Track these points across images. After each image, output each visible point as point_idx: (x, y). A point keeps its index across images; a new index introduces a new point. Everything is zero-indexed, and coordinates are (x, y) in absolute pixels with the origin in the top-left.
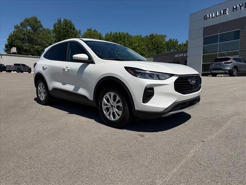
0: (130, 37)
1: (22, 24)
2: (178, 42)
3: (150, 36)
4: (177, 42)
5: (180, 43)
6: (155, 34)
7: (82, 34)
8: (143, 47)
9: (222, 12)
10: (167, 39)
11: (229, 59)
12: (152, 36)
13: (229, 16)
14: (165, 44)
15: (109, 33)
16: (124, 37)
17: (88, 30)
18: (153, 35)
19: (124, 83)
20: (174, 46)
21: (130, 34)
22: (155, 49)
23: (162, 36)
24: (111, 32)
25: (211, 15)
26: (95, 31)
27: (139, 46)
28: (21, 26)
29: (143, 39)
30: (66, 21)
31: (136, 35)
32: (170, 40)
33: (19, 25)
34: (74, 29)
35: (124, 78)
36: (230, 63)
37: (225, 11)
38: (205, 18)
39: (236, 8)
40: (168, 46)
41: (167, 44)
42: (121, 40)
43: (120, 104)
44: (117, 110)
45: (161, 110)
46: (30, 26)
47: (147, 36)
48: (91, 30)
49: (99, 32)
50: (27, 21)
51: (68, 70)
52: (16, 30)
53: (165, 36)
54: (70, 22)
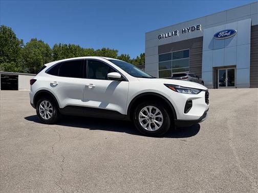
0: (82, 50)
3: (102, 50)
4: (128, 57)
5: (131, 58)
9: (174, 33)
11: (185, 75)
13: (180, 37)
16: (75, 49)
18: (105, 49)
21: (81, 47)
23: (113, 51)
24: (60, 44)
25: (164, 36)
26: (40, 41)
31: (88, 48)
32: (122, 56)
36: (187, 78)
37: (176, 32)
38: (160, 37)
39: (185, 31)
47: (99, 50)
48: (36, 40)
49: (45, 43)
51: (93, 87)
53: (117, 51)
54: (10, 30)
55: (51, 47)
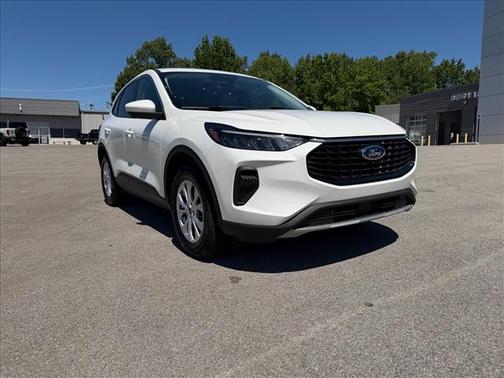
0: (351, 62)
1: (139, 54)
2: (463, 65)
3: (397, 57)
4: (461, 66)
6: (408, 52)
7: (250, 64)
8: (381, 82)
10: (437, 62)
12: (401, 57)
14: (432, 72)
15: (305, 58)
16: (337, 63)
17: (261, 55)
18: (403, 54)
19: (202, 159)
20: (455, 76)
21: (349, 56)
22: (407, 84)
23: (424, 55)
24: (308, 56)
26: (275, 56)
27: (370, 80)
28: (138, 58)
29: (379, 65)
30: (217, 41)
31: (364, 57)
32: (445, 64)
33: (135, 57)
34: (233, 55)
35: (201, 149)
40: (438, 75)
41: (438, 72)
42: (330, 69)
43: (200, 207)
44: (197, 220)
45: (275, 223)
46: (154, 57)
47: (390, 58)
48: (268, 54)
49: (283, 58)
50: (147, 47)
51: (132, 135)
52: (129, 67)
53: (433, 55)
54: (226, 44)
55: (293, 64)
